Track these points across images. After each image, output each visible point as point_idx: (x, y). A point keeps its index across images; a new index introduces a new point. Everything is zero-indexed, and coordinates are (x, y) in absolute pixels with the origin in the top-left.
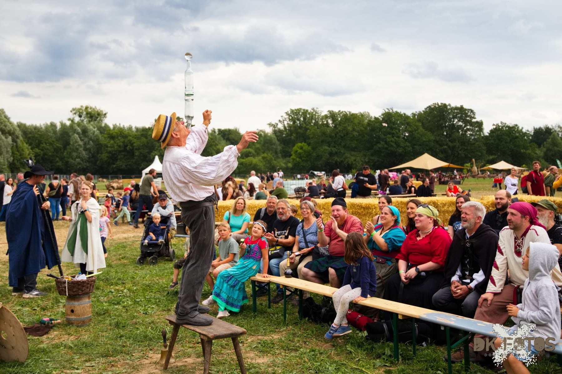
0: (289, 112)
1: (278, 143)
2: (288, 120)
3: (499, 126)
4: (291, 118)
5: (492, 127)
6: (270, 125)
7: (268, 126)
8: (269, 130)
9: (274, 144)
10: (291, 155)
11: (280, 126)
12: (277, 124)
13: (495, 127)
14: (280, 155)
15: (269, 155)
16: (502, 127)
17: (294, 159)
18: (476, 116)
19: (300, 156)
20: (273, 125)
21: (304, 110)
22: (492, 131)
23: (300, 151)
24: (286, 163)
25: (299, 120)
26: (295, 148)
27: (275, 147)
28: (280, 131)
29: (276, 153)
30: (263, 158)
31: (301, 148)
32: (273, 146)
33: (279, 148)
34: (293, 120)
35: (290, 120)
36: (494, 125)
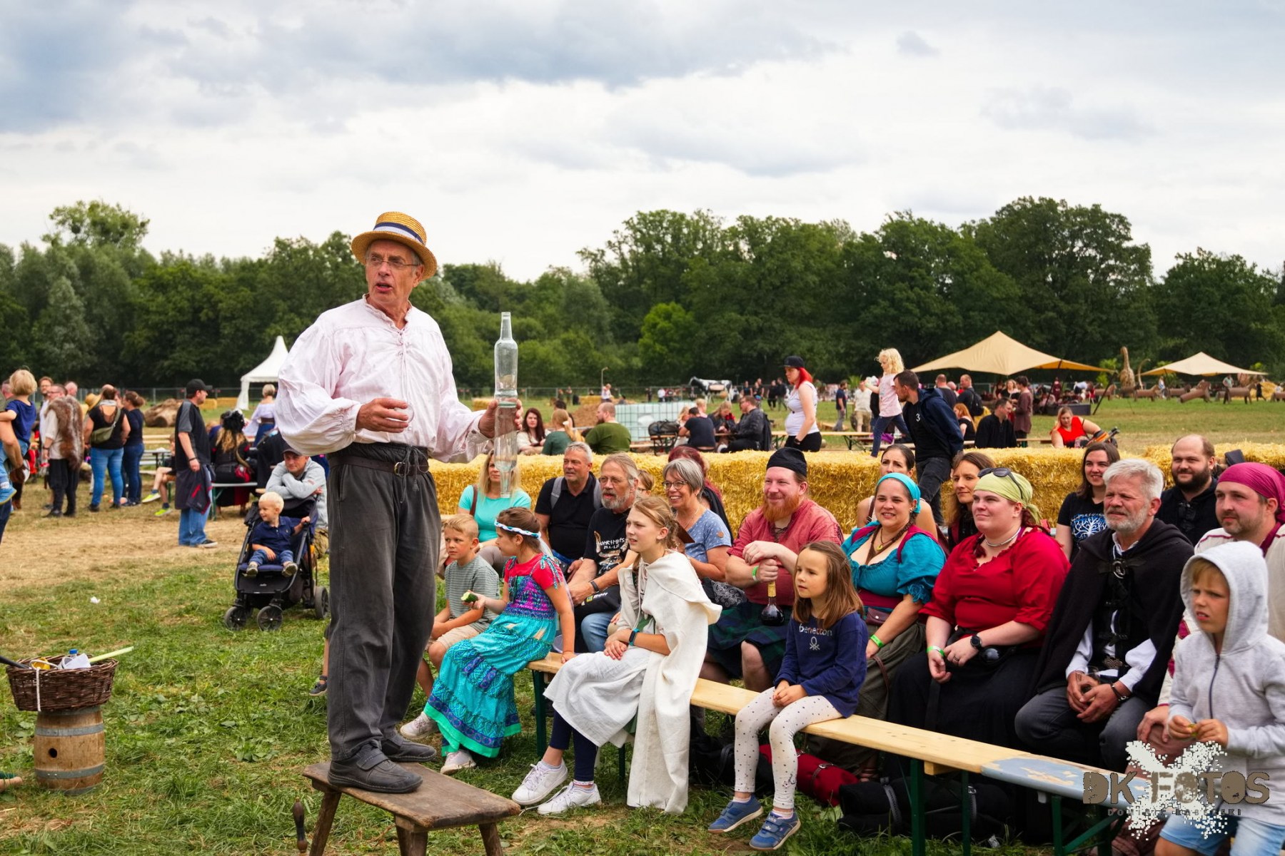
0: (636, 221)
1: (604, 303)
2: (631, 241)
3: (1193, 260)
4: (639, 235)
5: (1173, 263)
6: (584, 254)
7: (579, 257)
8: (581, 269)
9: (595, 306)
10: (639, 336)
11: (611, 258)
12: (603, 253)
13: (1181, 262)
14: (609, 335)
15: (582, 333)
16: (1202, 262)
17: (647, 347)
18: (1132, 234)
19: (662, 337)
20: (591, 254)
21: (674, 215)
22: (1174, 274)
23: (663, 324)
24: (625, 358)
25: (660, 241)
26: (651, 317)
27: (596, 314)
28: (610, 271)
29: (600, 329)
30: (566, 343)
31: (668, 317)
32: (592, 311)
33: (608, 316)
34: (646, 242)
35: (636, 241)
36: (1179, 256)
